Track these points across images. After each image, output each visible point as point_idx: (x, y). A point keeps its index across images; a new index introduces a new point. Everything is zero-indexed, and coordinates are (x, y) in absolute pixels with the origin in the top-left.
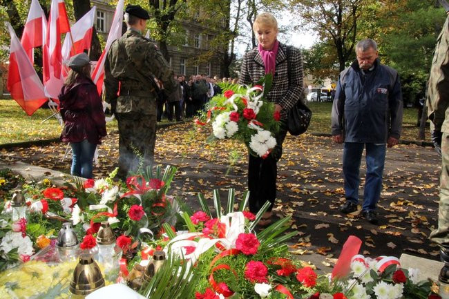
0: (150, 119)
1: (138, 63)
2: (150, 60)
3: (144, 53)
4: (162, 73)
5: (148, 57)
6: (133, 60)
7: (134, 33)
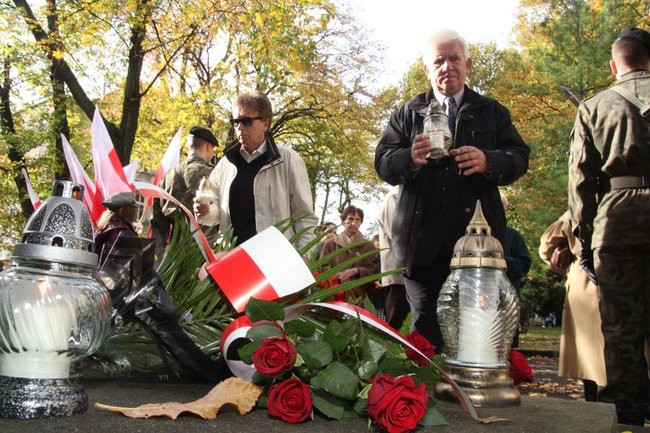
7: (197, 160)
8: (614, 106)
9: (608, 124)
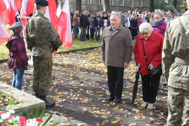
0: (47, 59)
1: (41, 31)
2: (46, 30)
3: (43, 26)
4: (53, 37)
5: (45, 28)
6: (38, 29)
7: (39, 14)
8: (177, 28)
9: (173, 36)
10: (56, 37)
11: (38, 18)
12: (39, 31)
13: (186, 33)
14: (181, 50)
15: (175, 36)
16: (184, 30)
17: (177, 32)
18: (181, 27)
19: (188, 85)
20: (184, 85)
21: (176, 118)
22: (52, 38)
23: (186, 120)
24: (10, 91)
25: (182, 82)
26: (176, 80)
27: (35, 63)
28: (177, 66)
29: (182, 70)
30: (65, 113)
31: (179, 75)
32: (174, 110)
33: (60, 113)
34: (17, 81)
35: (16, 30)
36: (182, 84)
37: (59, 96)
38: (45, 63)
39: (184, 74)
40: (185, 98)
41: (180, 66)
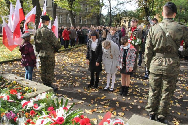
0: (52, 58)
1: (46, 38)
2: (50, 37)
3: (48, 35)
5: (49, 36)
6: (44, 37)
7: (44, 26)
8: (159, 32)
9: (156, 38)
10: (57, 42)
11: (44, 29)
12: (44, 39)
13: (166, 35)
14: (162, 47)
15: (158, 38)
16: (164, 33)
17: (159, 35)
18: (162, 30)
19: (167, 72)
20: (164, 72)
21: (157, 95)
22: (54, 44)
23: (165, 95)
24: (25, 82)
25: (163, 70)
26: (158, 69)
27: (42, 61)
28: (158, 59)
29: (162, 61)
30: (66, 95)
31: (160, 65)
32: (154, 89)
33: (63, 95)
34: (28, 75)
35: (26, 39)
36: (163, 71)
37: (58, 83)
38: (50, 61)
39: (164, 64)
40: (163, 81)
41: (160, 59)
